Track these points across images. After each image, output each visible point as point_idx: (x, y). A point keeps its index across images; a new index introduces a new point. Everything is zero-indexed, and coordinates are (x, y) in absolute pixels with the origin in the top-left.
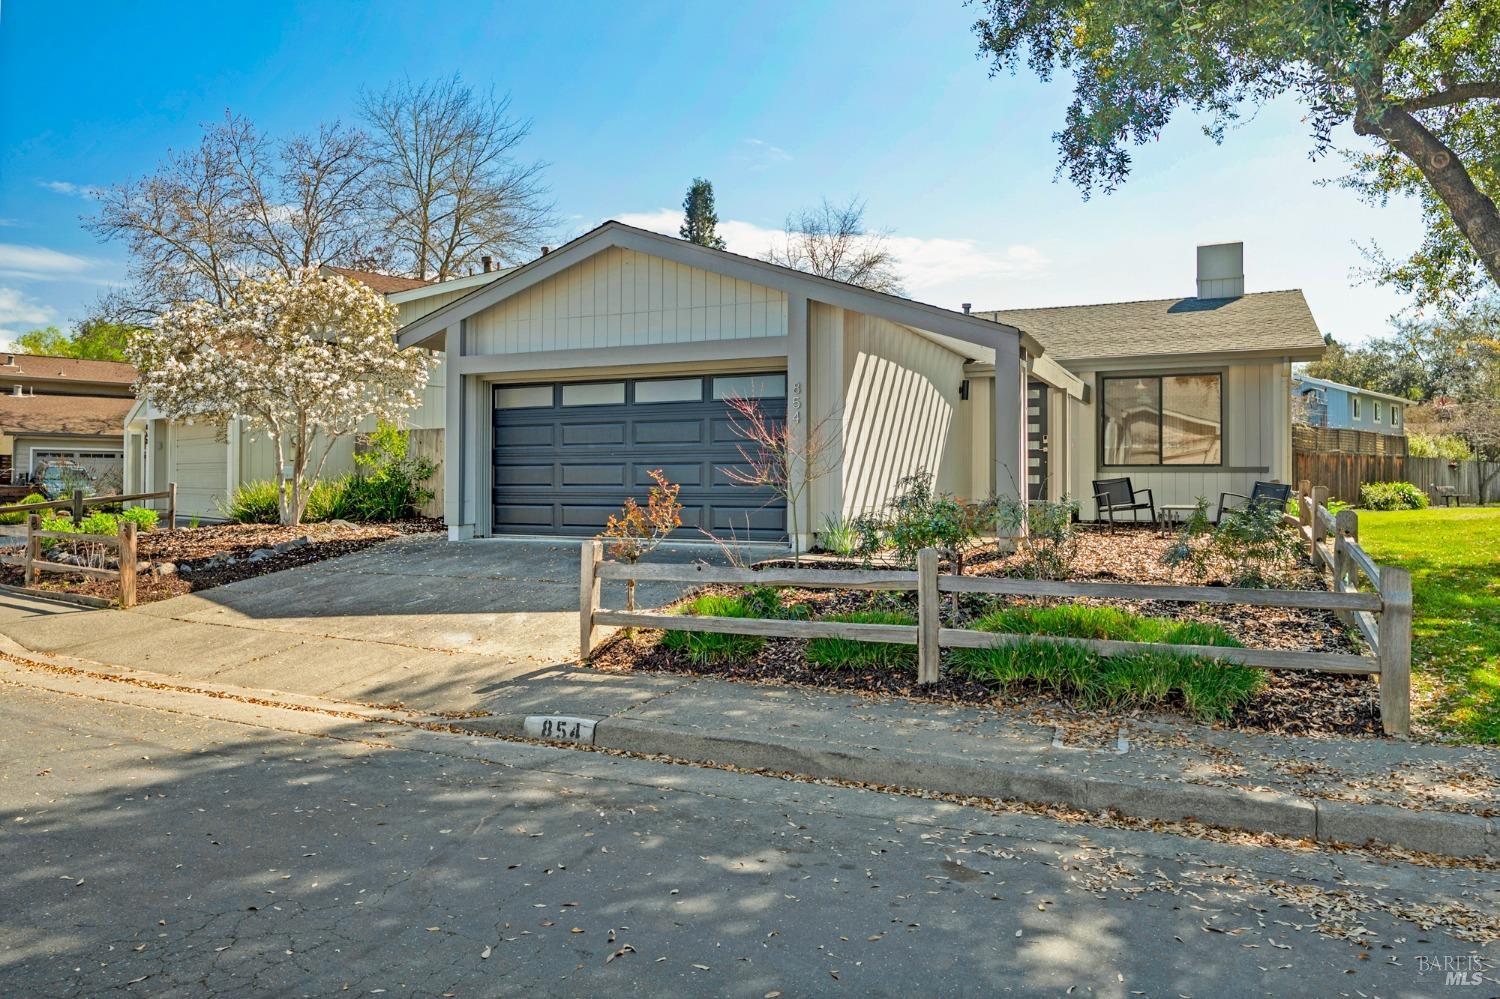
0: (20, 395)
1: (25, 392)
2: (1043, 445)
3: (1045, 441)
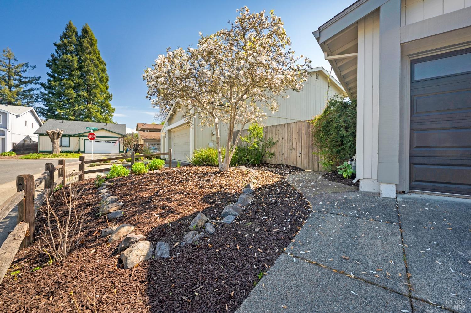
0: (146, 132)
1: (147, 131)
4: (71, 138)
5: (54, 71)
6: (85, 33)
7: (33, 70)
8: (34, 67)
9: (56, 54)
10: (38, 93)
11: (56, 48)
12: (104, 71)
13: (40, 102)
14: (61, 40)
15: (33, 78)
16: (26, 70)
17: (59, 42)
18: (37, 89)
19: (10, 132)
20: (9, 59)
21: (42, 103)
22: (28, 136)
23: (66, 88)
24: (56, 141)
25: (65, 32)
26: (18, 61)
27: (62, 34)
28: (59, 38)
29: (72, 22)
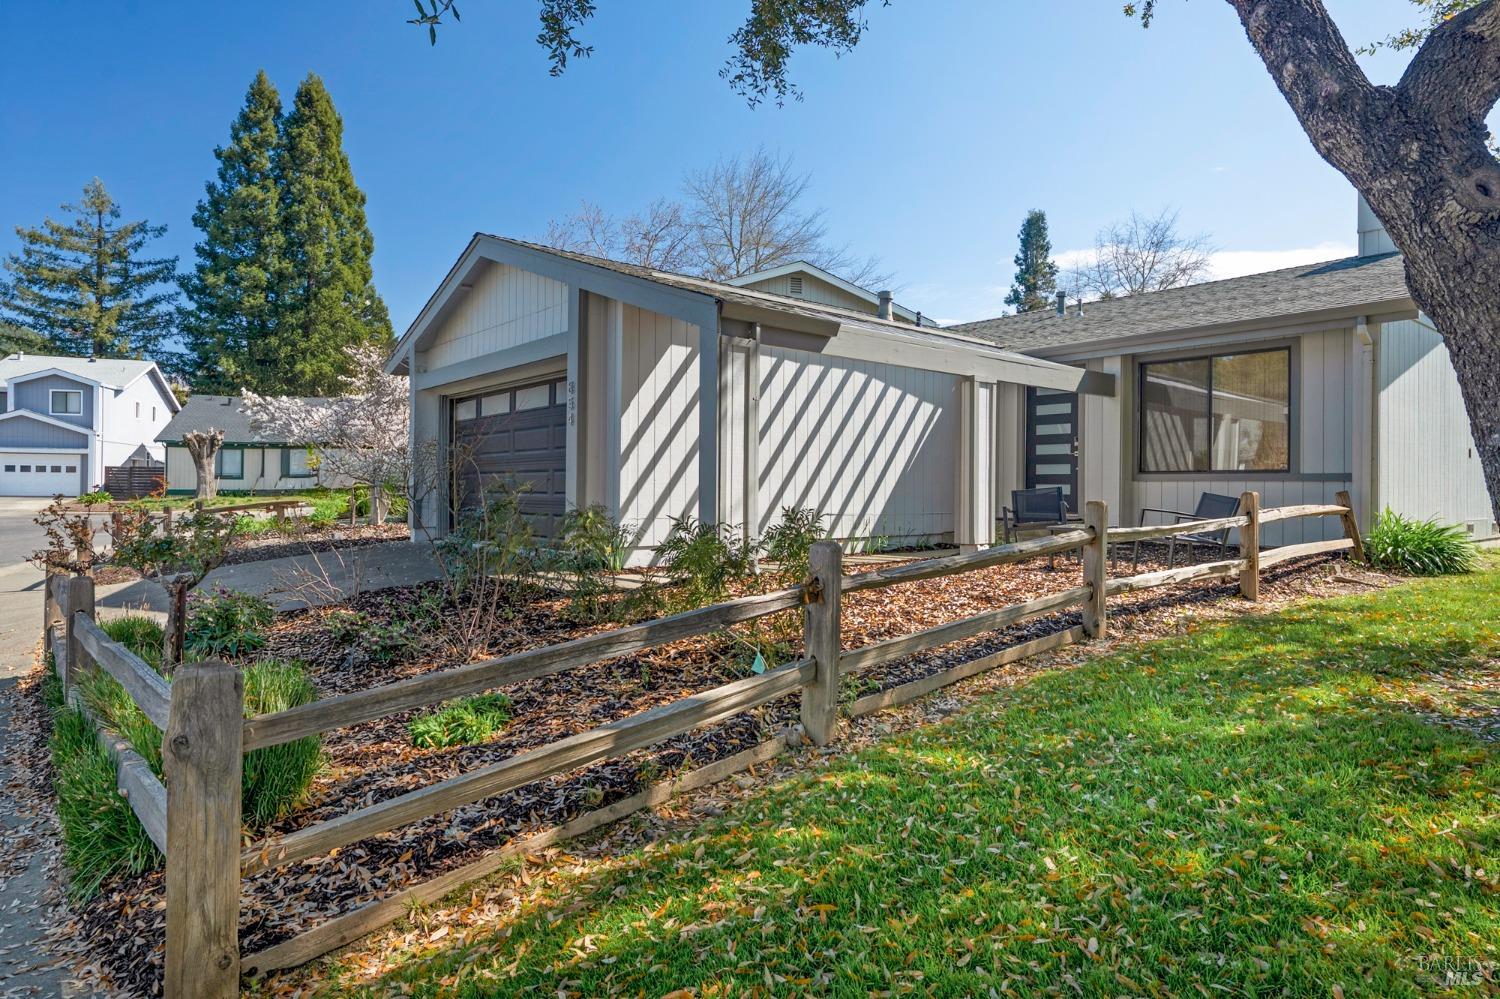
2: (1074, 449)
3: (1076, 444)
4: (246, 451)
5: (213, 239)
6: (304, 105)
7: (160, 239)
8: (162, 230)
9: (219, 183)
10: (171, 308)
11: (219, 164)
12: (358, 222)
13: (175, 338)
14: (233, 138)
15: (159, 263)
16: (140, 244)
17: (227, 144)
18: (169, 298)
19: (100, 438)
20: (100, 213)
21: (181, 339)
22: (142, 447)
23: (245, 290)
24: (205, 461)
25: (247, 110)
26: (122, 218)
27: (235, 118)
28: (230, 132)
29: (266, 77)
